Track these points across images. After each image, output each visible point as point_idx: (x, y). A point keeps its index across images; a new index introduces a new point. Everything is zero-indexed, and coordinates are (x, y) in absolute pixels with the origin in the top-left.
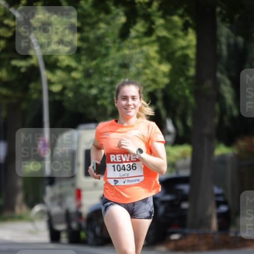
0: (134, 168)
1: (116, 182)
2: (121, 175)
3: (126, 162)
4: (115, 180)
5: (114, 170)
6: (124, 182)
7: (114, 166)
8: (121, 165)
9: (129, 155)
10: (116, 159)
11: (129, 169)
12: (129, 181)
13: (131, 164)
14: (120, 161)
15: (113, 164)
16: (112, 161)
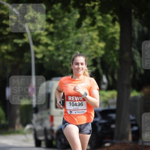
0: (82, 105)
1: (71, 112)
2: (74, 108)
3: (77, 101)
4: (70, 111)
5: (70, 105)
6: (76, 113)
7: (70, 103)
8: (75, 103)
9: (79, 97)
10: (72, 99)
11: (79, 105)
12: (79, 112)
13: (80, 102)
14: (74, 100)
15: (70, 102)
16: (69, 100)
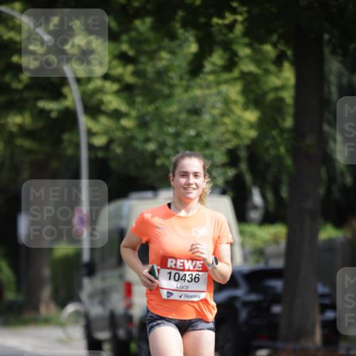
0: (197, 280)
1: (170, 294)
4: (168, 292)
5: (170, 279)
6: (180, 297)
8: (182, 273)
9: (194, 262)
10: (175, 265)
11: (190, 280)
13: (194, 274)
14: (182, 268)
15: (169, 271)
16: (169, 266)
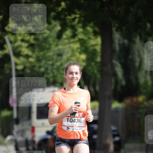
1: (68, 128)
2: (72, 125)
3: (77, 117)
6: (73, 130)
7: (68, 119)
8: (73, 119)
9: (79, 113)
12: (76, 129)
